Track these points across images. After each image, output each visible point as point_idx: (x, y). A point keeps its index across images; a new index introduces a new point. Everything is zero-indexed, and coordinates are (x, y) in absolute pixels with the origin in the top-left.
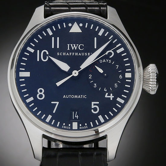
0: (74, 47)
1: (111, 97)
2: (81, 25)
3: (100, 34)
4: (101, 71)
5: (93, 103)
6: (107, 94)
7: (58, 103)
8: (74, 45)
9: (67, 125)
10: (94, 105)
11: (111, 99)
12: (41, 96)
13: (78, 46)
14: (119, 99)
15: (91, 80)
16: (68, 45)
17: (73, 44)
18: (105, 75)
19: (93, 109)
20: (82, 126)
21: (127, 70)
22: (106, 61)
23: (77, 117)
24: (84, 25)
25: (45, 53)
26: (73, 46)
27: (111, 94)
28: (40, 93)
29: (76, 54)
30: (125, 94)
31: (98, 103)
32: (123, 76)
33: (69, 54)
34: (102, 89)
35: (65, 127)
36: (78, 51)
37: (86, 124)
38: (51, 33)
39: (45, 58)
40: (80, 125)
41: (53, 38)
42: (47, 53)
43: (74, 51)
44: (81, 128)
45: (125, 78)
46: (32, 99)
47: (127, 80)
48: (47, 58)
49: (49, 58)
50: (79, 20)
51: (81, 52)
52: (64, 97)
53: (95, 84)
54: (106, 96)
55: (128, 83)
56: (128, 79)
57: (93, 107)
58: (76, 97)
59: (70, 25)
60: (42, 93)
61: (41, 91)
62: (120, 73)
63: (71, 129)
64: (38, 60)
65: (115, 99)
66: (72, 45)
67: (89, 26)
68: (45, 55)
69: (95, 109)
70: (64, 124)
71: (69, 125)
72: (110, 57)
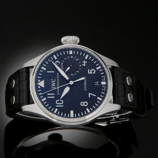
1: (85, 62)
2: (39, 81)
3: (45, 69)
4: (69, 68)
5: (89, 73)
6: (83, 65)
7: (90, 94)
9: (103, 88)
10: (90, 72)
12: (85, 104)
13: (53, 82)
14: (86, 58)
15: (74, 74)
17: (51, 85)
18: (71, 66)
19: (92, 73)
20: (104, 79)
21: (68, 53)
22: (62, 66)
23: (98, 82)
24: (39, 79)
25: (58, 102)
26: (53, 85)
27: (83, 62)
28: (84, 105)
29: (58, 83)
31: (89, 70)
32: (71, 55)
34: (80, 67)
35: (105, 89)
37: (102, 77)
39: (61, 102)
40: (103, 80)
41: (48, 97)
42: (58, 100)
46: (87, 109)
49: (61, 99)
50: (36, 82)
51: (56, 80)
52: (85, 90)
53: (77, 72)
55: (76, 53)
56: (73, 52)
58: (85, 83)
59: (39, 87)
60: (84, 103)
61: (82, 104)
62: (70, 57)
63: (106, 85)
64: (63, 106)
65: (86, 60)
66: (52, 86)
67: (40, 76)
69: (93, 71)
70: (103, 90)
71: (103, 86)
72: (59, 63)
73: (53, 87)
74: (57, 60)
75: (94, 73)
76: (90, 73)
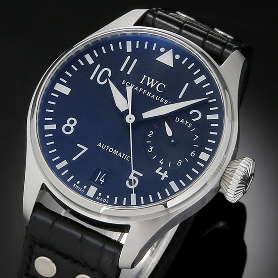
0: (151, 83)
1: (165, 175)
2: (178, 57)
3: (197, 81)
4: (169, 132)
5: (134, 172)
6: (160, 168)
7: (86, 149)
8: (153, 80)
9: (81, 185)
10: (135, 175)
11: (162, 179)
12: (68, 129)
13: (158, 83)
14: (172, 184)
15: (149, 139)
16: (145, 76)
17: (152, 77)
18: (173, 141)
20: (101, 197)
21: (206, 148)
22: (185, 122)
23: (103, 181)
24: (182, 59)
25: (106, 72)
26: (151, 81)
27: (166, 172)
28: (68, 124)
29: (149, 94)
32: (198, 154)
33: (139, 89)
34: (158, 159)
35: (77, 187)
36: (153, 90)
37: (108, 197)
38: (129, 49)
39: (102, 80)
40: (100, 194)
42: (109, 75)
43: (148, 88)
44: (98, 198)
45: (197, 158)
46: (54, 127)
47: (198, 163)
48: (106, 81)
49: (108, 83)
50: (177, 50)
51: (157, 94)
52: (100, 145)
53: (152, 148)
54: (157, 171)
55: (198, 168)
56: (202, 161)
57: (131, 177)
58: (116, 152)
59: (162, 50)
60: (72, 126)
61: (72, 122)
62: (194, 149)
63: (84, 194)
64: (91, 78)
65: (167, 180)
66: (149, 78)
67: (188, 63)
68: (105, 75)
70: (78, 182)
71: (85, 187)
72: (194, 120)
73: (146, 78)
74: (204, 117)
75: (128, 181)
76: (132, 174)
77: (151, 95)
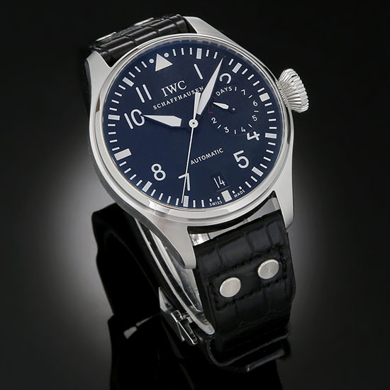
0: (172, 89)
1: (256, 136)
2: (167, 55)
3: (199, 56)
4: (225, 107)
5: (235, 155)
6: (248, 134)
7: (187, 175)
9: (215, 200)
10: (238, 156)
11: (258, 139)
12: (160, 175)
13: (177, 85)
14: (268, 135)
15: (217, 125)
16: (163, 89)
17: (168, 85)
18: (234, 109)
19: (239, 163)
20: (236, 193)
21: (259, 91)
22: (225, 90)
23: (223, 183)
24: (171, 54)
25: (136, 114)
26: (170, 88)
27: (255, 133)
28: (156, 172)
29: (180, 97)
30: (273, 124)
31: (242, 151)
32: (258, 100)
33: (170, 101)
34: (239, 131)
35: (214, 204)
36: (180, 92)
37: (240, 188)
38: (131, 84)
39: (140, 121)
40: (233, 192)
41: (137, 88)
42: (140, 113)
43: (175, 94)
44: (236, 196)
45: (261, 104)
46: (149, 184)
47: (266, 105)
48: (142, 117)
49: (145, 118)
50: (161, 50)
51: (185, 92)
52: (192, 162)
53: (226, 128)
54: (249, 138)
55: (270, 108)
56: (267, 102)
57: (238, 160)
58: (208, 156)
59: (151, 61)
60: (160, 171)
62: (252, 100)
63: (224, 203)
64: (132, 127)
65: (262, 136)
66: (167, 88)
67: (178, 52)
68: (138, 118)
69: (243, 162)
70: (211, 200)
71: (219, 198)
72: (228, 82)
73: (166, 89)
74: (232, 74)
75: (239, 165)
76: (236, 157)
77: (183, 96)
